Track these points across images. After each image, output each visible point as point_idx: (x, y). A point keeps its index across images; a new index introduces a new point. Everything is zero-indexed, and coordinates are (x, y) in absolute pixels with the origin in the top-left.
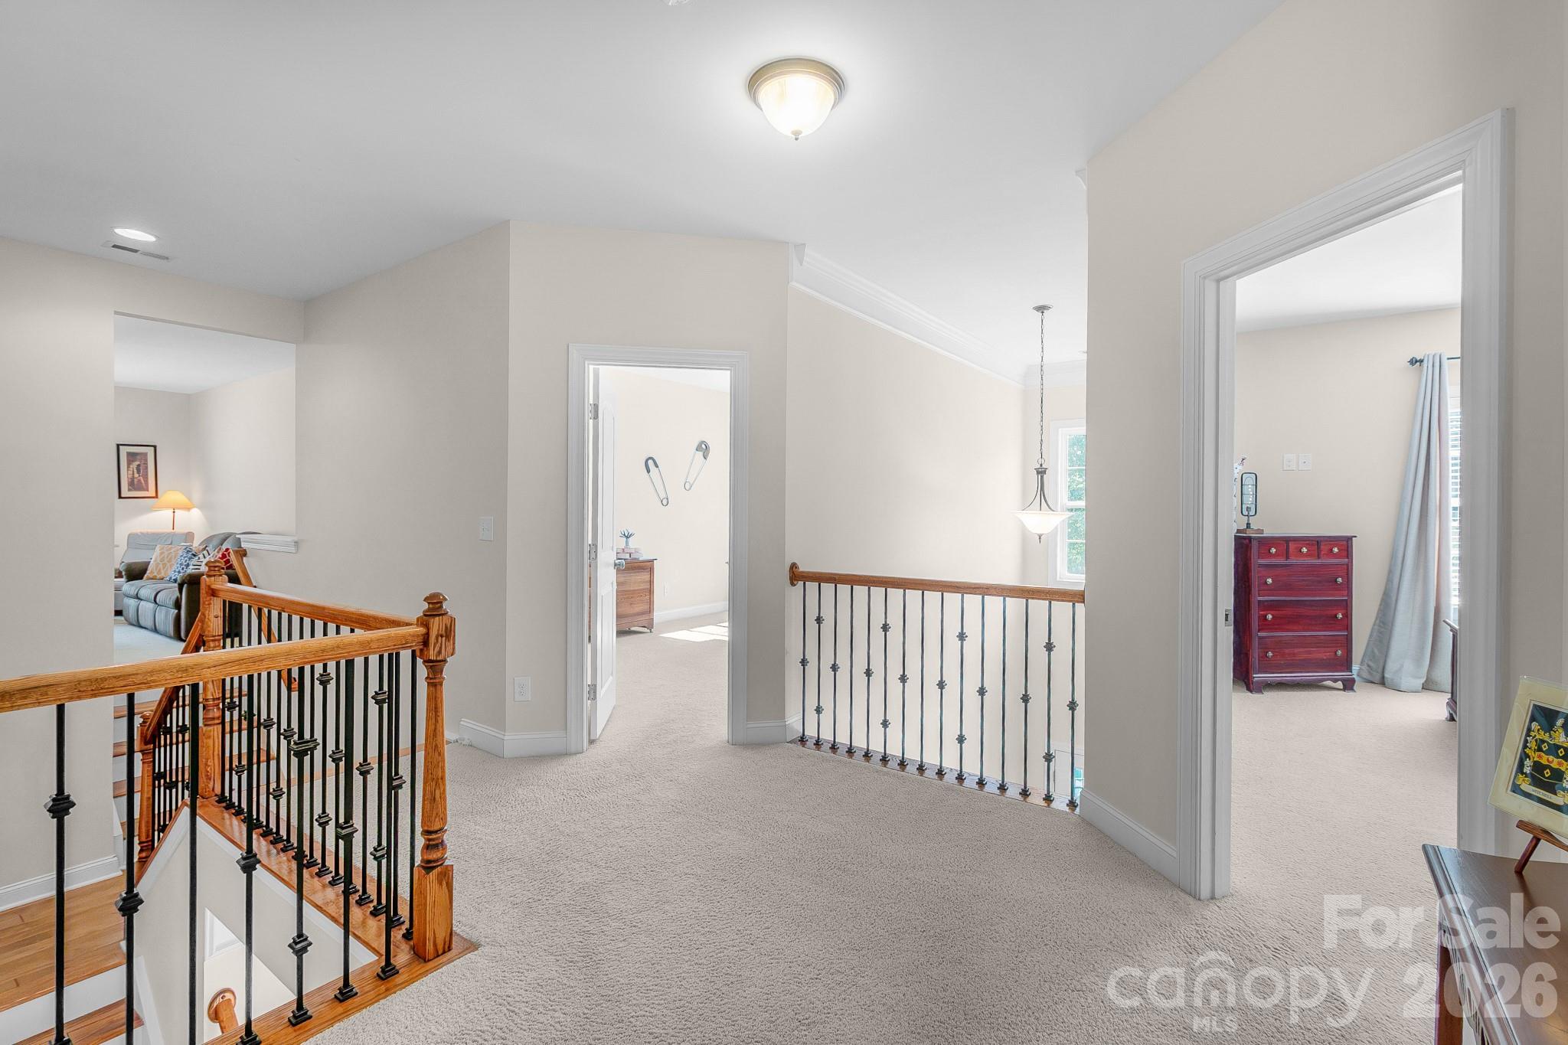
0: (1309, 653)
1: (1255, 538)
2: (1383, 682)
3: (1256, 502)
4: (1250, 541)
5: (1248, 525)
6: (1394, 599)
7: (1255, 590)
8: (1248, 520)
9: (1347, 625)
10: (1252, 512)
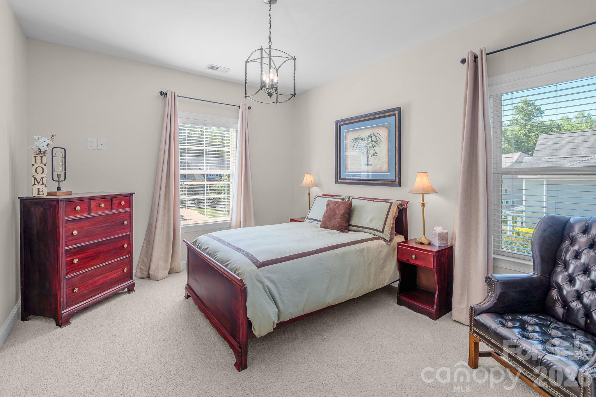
0: (106, 277)
1: (62, 200)
2: (149, 277)
3: (65, 170)
4: (58, 203)
5: (59, 189)
6: (154, 227)
7: (62, 242)
8: (59, 184)
9: (130, 251)
10: (62, 178)
